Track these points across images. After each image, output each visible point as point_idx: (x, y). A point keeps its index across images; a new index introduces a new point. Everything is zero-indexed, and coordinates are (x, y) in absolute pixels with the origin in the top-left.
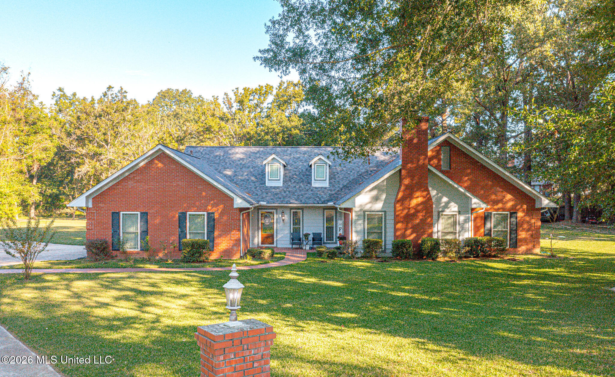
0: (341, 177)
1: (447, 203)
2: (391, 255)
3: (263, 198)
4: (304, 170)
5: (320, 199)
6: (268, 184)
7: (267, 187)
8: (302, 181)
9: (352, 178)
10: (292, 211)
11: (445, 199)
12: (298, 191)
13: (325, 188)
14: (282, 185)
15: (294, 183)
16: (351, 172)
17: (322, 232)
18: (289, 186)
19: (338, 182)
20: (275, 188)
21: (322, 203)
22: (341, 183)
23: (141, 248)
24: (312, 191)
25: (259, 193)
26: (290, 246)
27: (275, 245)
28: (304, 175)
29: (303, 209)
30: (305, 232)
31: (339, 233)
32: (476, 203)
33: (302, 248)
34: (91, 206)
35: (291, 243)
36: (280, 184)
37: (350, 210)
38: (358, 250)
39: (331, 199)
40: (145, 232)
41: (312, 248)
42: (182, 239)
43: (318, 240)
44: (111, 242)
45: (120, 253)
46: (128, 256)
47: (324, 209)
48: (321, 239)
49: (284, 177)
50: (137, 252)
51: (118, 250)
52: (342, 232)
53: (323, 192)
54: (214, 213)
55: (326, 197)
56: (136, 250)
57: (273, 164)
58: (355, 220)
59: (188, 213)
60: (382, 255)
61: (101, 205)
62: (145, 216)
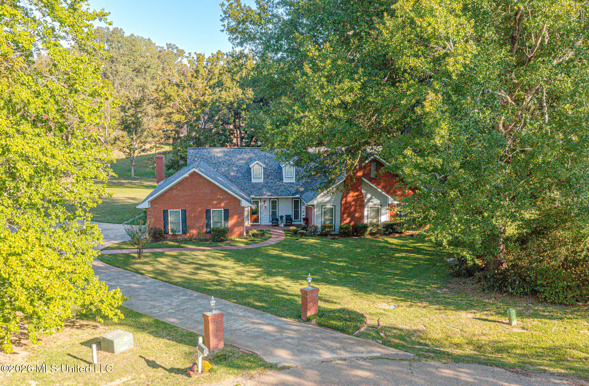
1: (371, 198)
2: (337, 233)
3: (251, 192)
4: (277, 168)
5: (290, 192)
6: (254, 181)
7: (253, 183)
8: (277, 178)
10: (271, 200)
11: (369, 196)
12: (275, 186)
13: (293, 183)
15: (271, 179)
17: (291, 214)
18: (267, 182)
20: (258, 184)
21: (293, 195)
23: (182, 231)
24: (284, 186)
25: (248, 188)
26: (271, 224)
27: (259, 223)
28: (277, 173)
29: (278, 199)
30: (280, 214)
31: (303, 214)
32: (391, 200)
33: (278, 226)
34: (150, 207)
35: (270, 222)
36: (262, 181)
37: (313, 206)
38: (318, 230)
39: (297, 192)
40: (184, 221)
41: (285, 226)
42: (208, 225)
43: (289, 220)
44: (162, 229)
45: (169, 235)
46: (174, 237)
47: (292, 198)
48: (291, 220)
49: (264, 176)
50: (180, 235)
51: (168, 234)
52: (304, 214)
53: (292, 187)
54: (228, 210)
55: (293, 190)
56: (179, 233)
57: (256, 166)
58: (316, 211)
59: (212, 210)
60: (333, 233)
61: (156, 206)
62: (184, 212)
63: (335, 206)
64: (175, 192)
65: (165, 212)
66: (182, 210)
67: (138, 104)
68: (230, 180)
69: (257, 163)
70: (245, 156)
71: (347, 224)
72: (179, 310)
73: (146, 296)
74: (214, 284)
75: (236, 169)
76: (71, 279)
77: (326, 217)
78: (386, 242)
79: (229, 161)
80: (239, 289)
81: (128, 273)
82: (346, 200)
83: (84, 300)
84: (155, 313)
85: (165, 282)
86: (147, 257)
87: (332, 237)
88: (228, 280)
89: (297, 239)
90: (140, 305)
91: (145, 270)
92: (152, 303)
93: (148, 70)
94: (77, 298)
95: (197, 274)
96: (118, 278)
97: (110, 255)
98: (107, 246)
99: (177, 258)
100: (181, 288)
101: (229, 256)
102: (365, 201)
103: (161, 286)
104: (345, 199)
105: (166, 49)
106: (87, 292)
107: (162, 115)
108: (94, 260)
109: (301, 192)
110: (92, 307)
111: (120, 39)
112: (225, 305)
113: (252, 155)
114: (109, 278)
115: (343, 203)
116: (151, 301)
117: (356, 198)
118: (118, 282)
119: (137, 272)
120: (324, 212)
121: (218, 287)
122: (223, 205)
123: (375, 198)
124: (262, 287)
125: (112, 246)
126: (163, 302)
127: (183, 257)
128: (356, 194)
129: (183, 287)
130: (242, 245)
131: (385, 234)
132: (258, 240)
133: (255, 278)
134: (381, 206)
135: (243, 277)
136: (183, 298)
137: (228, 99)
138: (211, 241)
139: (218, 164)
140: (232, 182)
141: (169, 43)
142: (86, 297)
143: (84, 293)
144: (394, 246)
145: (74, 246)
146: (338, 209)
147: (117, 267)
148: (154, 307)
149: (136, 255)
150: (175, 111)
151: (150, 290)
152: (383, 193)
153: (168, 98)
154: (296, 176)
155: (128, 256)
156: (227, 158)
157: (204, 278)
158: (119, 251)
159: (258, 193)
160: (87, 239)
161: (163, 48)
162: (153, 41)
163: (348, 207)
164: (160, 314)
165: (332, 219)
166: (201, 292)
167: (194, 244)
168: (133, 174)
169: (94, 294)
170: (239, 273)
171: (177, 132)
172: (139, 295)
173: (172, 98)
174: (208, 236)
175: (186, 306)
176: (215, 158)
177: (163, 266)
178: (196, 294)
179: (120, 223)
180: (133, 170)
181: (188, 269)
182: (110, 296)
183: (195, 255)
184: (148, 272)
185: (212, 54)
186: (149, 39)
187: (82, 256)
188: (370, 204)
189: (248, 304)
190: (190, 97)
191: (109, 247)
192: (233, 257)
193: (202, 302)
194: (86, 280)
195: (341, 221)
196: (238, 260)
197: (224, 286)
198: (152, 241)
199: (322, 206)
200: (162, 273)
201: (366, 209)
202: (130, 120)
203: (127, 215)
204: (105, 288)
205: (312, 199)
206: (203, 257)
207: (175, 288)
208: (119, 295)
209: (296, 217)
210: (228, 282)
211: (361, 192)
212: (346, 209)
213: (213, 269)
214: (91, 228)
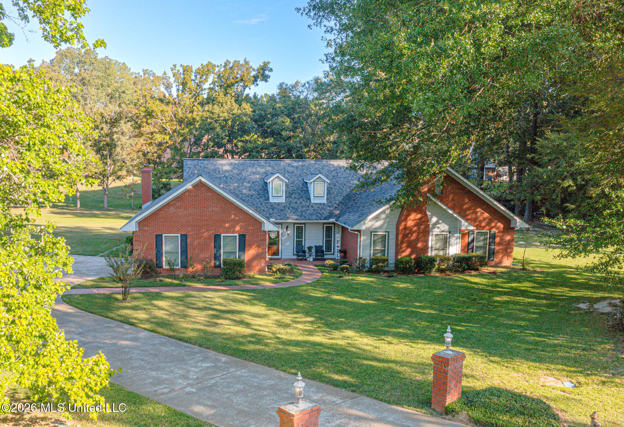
0: (336, 193)
1: (437, 222)
2: (393, 269)
3: (270, 214)
4: (301, 185)
5: (322, 216)
6: (272, 200)
7: (271, 203)
8: (302, 197)
9: (345, 193)
10: (296, 225)
11: (435, 219)
12: (300, 207)
13: (324, 204)
14: (284, 201)
15: (294, 199)
16: (343, 187)
17: (321, 244)
18: (291, 201)
19: (334, 197)
20: (278, 204)
21: (324, 219)
22: (337, 198)
23: (181, 265)
24: (312, 207)
25: (266, 209)
26: (295, 257)
27: (280, 257)
28: (301, 191)
29: (305, 224)
30: (307, 245)
31: (337, 245)
32: (465, 225)
33: (306, 260)
34: (137, 230)
35: (294, 255)
36: (283, 200)
37: (359, 231)
38: (366, 265)
39: (331, 215)
40: (184, 251)
41: (315, 260)
42: (217, 257)
43: (320, 253)
44: (155, 261)
45: (164, 270)
46: (171, 273)
47: (324, 224)
48: (323, 252)
49: (286, 194)
50: (178, 270)
51: (162, 267)
52: (339, 244)
53: (323, 208)
54: (245, 235)
55: (326, 214)
56: (177, 267)
57: (277, 182)
58: (363, 239)
59: (222, 235)
60: (386, 269)
61: (146, 228)
62: (184, 238)
63: (388, 232)
64: (172, 209)
65: (159, 238)
66: (181, 235)
67: (114, 122)
68: (241, 199)
69: (278, 177)
70: (259, 169)
71: (406, 256)
72: (203, 389)
73: (143, 360)
74: (250, 342)
75: (249, 185)
76: (12, 336)
77: (378, 248)
78: (467, 281)
79: (238, 175)
80: (293, 349)
81: (109, 323)
82: (405, 225)
83: (37, 376)
84: (163, 394)
85: (170, 337)
86: (135, 298)
87: (386, 274)
88: (270, 335)
89: (340, 277)
90: (135, 379)
91: (135, 318)
92: (154, 373)
93: (124, 95)
94: (22, 373)
95: (216, 324)
96: (94, 330)
97: (81, 295)
98: (76, 283)
99: (182, 301)
100: (197, 348)
101: (255, 300)
102: (431, 226)
103: (164, 344)
104: (403, 223)
105: (143, 75)
106: (43, 361)
107: (142, 135)
108: (57, 301)
109: (336, 216)
110: (51, 390)
111: (93, 61)
112: (280, 378)
113: (269, 168)
114: (80, 330)
115: (401, 228)
116: (152, 370)
117: (419, 221)
118: (95, 337)
119: (127, 321)
120: (374, 241)
121: (257, 347)
122: (238, 228)
123: (443, 222)
124: (328, 348)
125: (85, 284)
126: (172, 372)
127: (189, 300)
128: (419, 216)
129: (200, 346)
130: (268, 284)
131: (457, 271)
132: (288, 277)
133: (310, 333)
134: (450, 232)
135: (289, 330)
136: (205, 365)
137: (221, 114)
138: (223, 278)
139: (225, 179)
140: (244, 201)
141: (145, 69)
142: (41, 371)
143: (37, 363)
144: (481, 287)
145: (22, 273)
146: (393, 236)
147: (91, 313)
148: (159, 382)
149: (120, 297)
150: (157, 131)
151: (146, 351)
152: (455, 215)
153: (150, 114)
154: (327, 194)
155: (109, 297)
156: (235, 171)
157: (230, 331)
158: (95, 291)
159: (279, 216)
160: (45, 264)
161: (139, 74)
162: (128, 65)
163: (408, 234)
164: (171, 395)
165: (385, 250)
166: (232, 355)
167: (199, 281)
168: (106, 205)
169: (56, 364)
170: (281, 324)
171: (159, 157)
172: (131, 359)
173: (154, 114)
174: (217, 272)
175: (213, 381)
176: (219, 172)
177: (162, 312)
178: (224, 358)
179: (94, 255)
180: (106, 200)
181: (201, 317)
182: (87, 370)
183: (205, 297)
184: (141, 321)
185: (202, 65)
186: (124, 64)
187: (35, 291)
188: (436, 231)
189: (319, 378)
190: (175, 115)
191: (79, 285)
192: (260, 300)
193: (238, 373)
194: (42, 336)
195: (397, 253)
196: (271, 304)
197: (266, 345)
198: (142, 278)
199: (371, 232)
200: (164, 324)
201: (430, 238)
202: (104, 141)
203: (103, 247)
204: (76, 354)
205: (359, 222)
206: (218, 300)
207: (186, 347)
208: (104, 366)
209: (329, 248)
210: (270, 338)
211: (426, 214)
212: (405, 236)
213: (237, 317)
214: (54, 244)
